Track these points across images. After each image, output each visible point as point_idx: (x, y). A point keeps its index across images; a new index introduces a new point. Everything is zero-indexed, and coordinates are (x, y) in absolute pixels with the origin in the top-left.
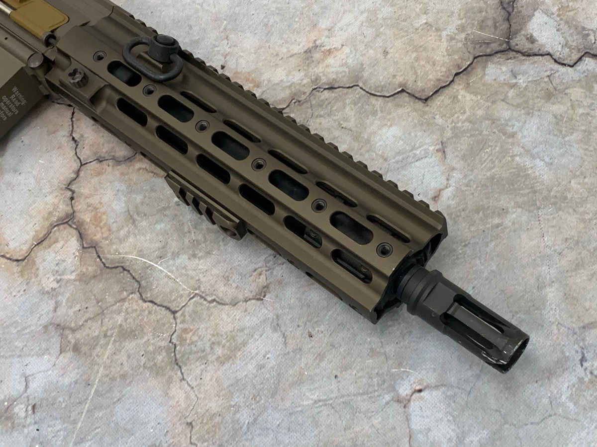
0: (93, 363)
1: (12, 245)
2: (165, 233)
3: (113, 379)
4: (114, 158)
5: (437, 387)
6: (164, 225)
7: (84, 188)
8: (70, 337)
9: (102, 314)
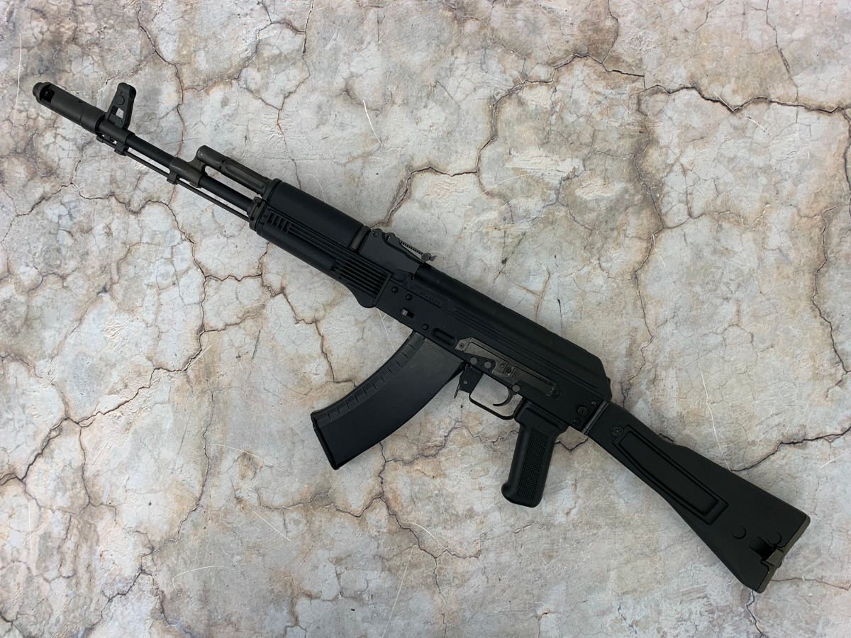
0: (398, 579)
1: (353, 507)
2: (430, 512)
3: (408, 588)
4: (403, 460)
5: (554, 613)
6: (429, 507)
7: (388, 477)
8: (386, 563)
9: (400, 553)
